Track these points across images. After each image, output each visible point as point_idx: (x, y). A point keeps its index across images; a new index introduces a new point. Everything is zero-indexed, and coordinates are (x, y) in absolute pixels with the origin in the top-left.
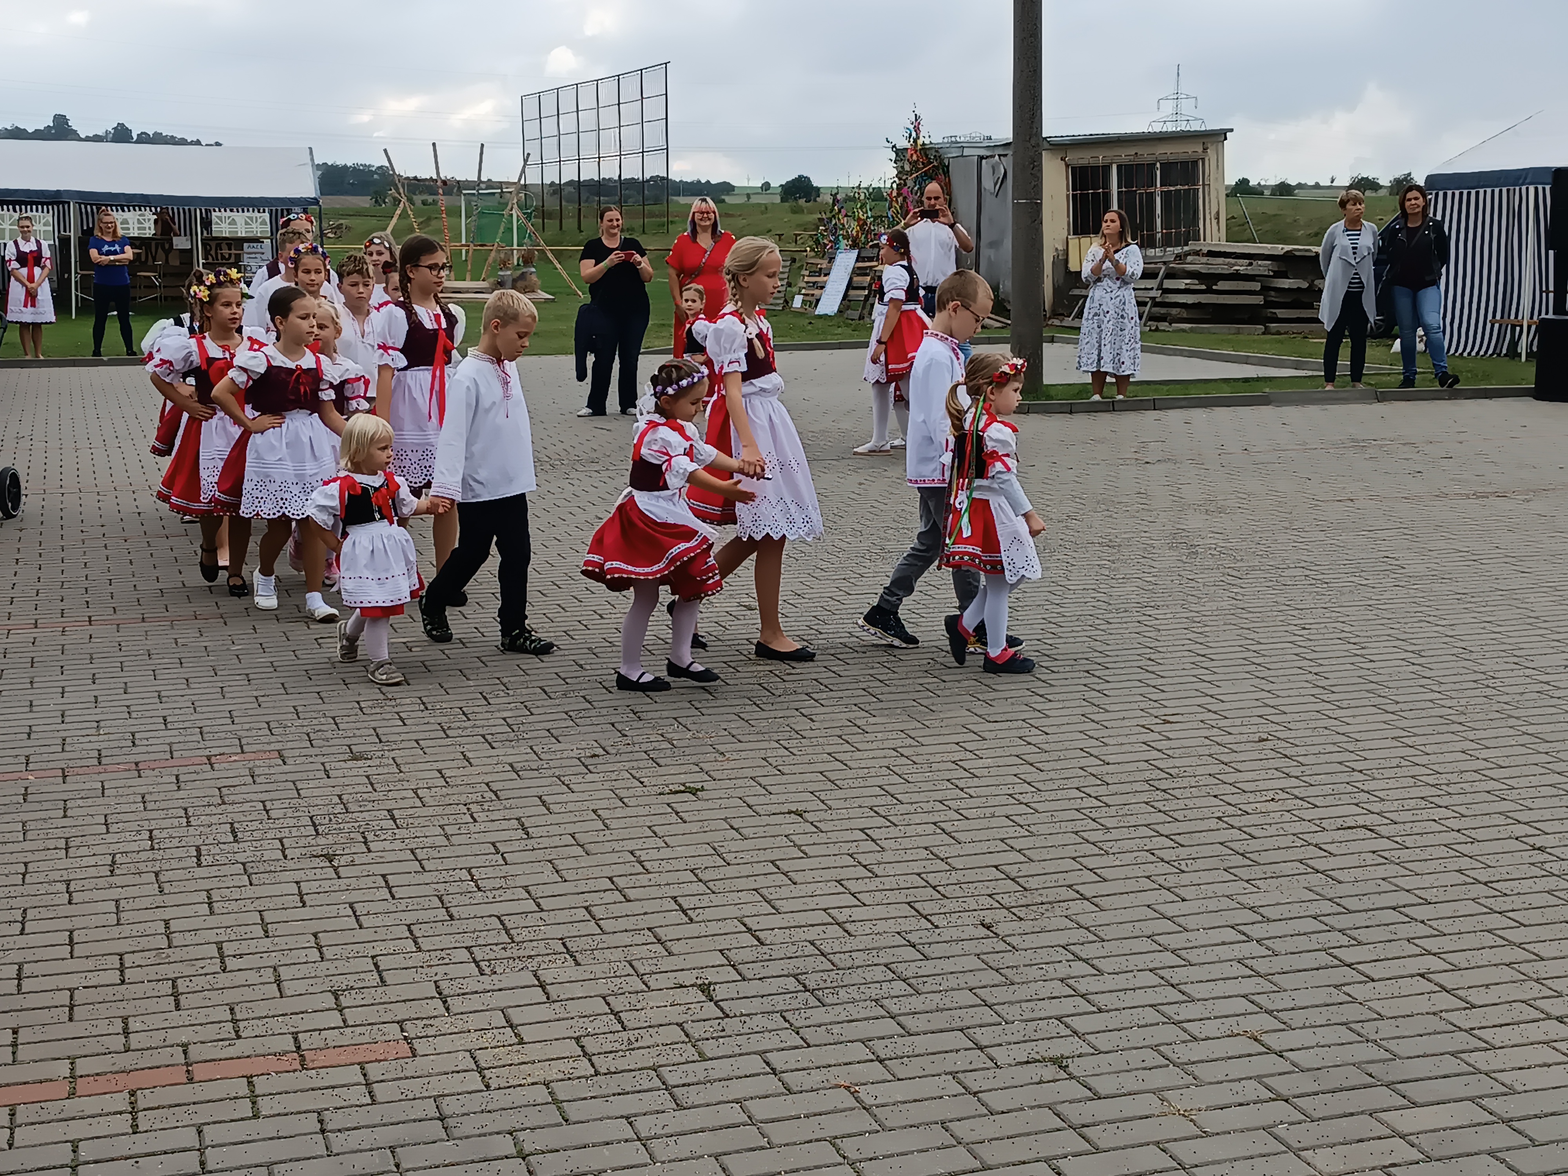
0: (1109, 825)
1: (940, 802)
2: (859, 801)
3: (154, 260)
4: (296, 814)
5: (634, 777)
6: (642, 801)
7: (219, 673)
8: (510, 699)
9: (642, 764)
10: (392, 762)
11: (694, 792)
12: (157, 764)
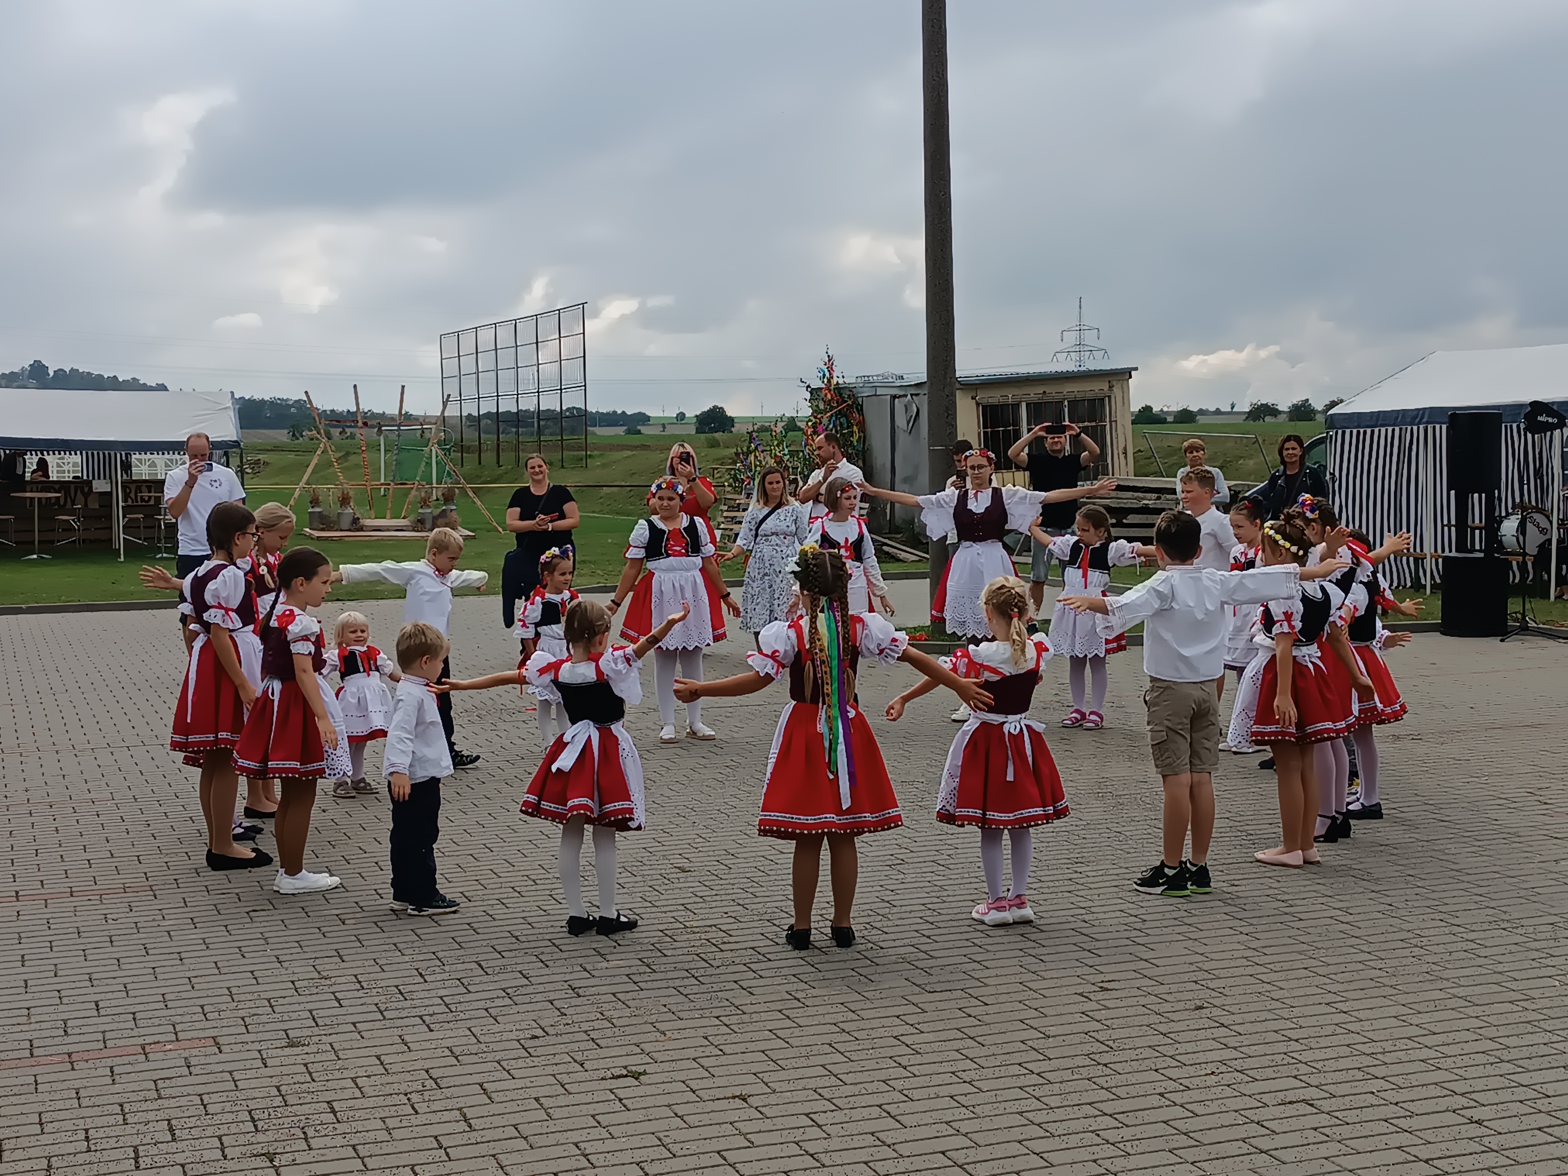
0: (1053, 1105)
1: (884, 1082)
2: (801, 1084)
3: (73, 504)
4: (235, 1109)
5: (575, 1061)
6: (584, 1087)
7: (150, 952)
8: (445, 976)
9: (583, 1046)
10: (329, 1048)
11: (636, 1076)
12: (92, 1055)
